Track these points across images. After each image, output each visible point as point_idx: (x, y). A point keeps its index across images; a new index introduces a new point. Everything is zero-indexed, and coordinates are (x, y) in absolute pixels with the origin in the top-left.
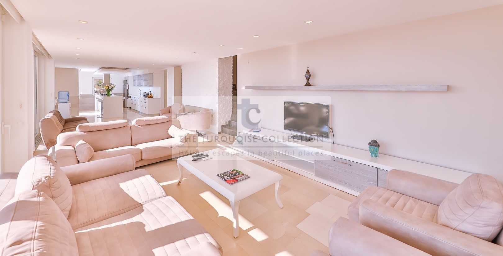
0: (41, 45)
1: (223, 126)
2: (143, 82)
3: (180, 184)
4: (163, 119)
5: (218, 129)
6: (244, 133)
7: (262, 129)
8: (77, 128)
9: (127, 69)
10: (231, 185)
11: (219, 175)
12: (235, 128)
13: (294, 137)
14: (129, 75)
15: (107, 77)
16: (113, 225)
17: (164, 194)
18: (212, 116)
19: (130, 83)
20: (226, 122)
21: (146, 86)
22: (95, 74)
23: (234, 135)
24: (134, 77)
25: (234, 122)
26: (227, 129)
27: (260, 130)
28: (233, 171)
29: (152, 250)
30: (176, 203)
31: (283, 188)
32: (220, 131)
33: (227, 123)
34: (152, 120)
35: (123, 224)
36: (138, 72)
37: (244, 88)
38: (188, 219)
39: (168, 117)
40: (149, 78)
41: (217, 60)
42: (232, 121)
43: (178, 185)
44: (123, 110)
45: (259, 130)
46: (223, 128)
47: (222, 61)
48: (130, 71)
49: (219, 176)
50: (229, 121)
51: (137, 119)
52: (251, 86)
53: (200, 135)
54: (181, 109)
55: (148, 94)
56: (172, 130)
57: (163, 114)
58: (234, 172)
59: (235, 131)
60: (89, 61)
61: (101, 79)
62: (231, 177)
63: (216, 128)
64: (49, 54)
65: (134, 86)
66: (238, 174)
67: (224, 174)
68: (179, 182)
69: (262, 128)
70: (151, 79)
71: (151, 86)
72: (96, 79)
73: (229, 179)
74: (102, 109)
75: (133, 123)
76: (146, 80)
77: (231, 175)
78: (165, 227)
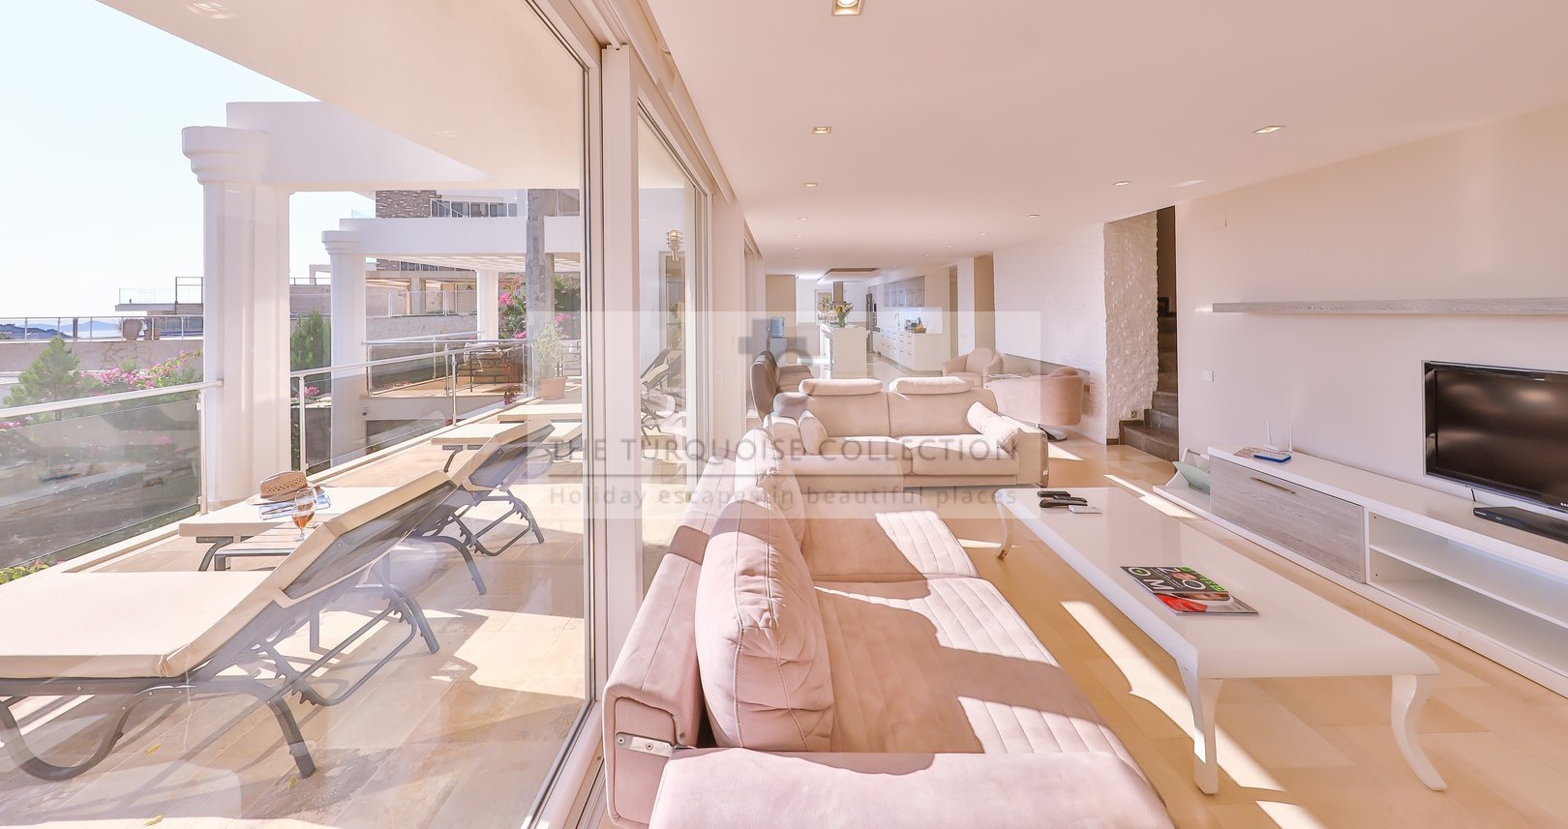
0: (751, 237)
1: (1123, 424)
2: (905, 298)
3: (1006, 558)
4: (954, 385)
5: (1109, 429)
6: (1211, 456)
7: (1294, 455)
8: (800, 387)
9: (873, 269)
10: (1178, 614)
11: (1130, 570)
12: (1173, 435)
13: (1489, 514)
14: (876, 281)
15: (839, 288)
16: (874, 600)
17: (973, 572)
18: (1087, 389)
19: (878, 300)
20: (1134, 413)
21: (910, 305)
22: (820, 282)
23: (1170, 455)
24: (886, 286)
25: (1163, 414)
26: (1139, 434)
27: (1290, 458)
28: (1182, 572)
29: (957, 696)
30: (1006, 604)
31: (1432, 710)
32: (1116, 435)
33: (1141, 417)
34: (930, 386)
35: (893, 606)
36: (895, 276)
37: (1208, 309)
38: (1042, 659)
39: (966, 381)
40: (916, 289)
41: (1101, 227)
42: (1158, 413)
43: (1001, 558)
44: (868, 357)
45: (1287, 457)
46: (1126, 429)
47: (1118, 229)
48: (879, 275)
49: (1129, 572)
50: (1146, 411)
51: (901, 379)
52: (1239, 301)
53: (1051, 438)
54: (992, 363)
55: (914, 325)
56: (977, 414)
57: (950, 373)
58: (1187, 577)
59: (1176, 446)
60: (809, 258)
61: (828, 294)
62: (1176, 589)
63: (1102, 425)
64: (758, 252)
65: (886, 305)
66: (1203, 587)
67: (1149, 573)
68: (1003, 551)
69: (1294, 450)
70: (922, 290)
71: (921, 305)
72: (819, 294)
73: (1170, 594)
74: (831, 353)
75: (892, 387)
76: (910, 292)
77: (1177, 584)
78: (983, 654)
